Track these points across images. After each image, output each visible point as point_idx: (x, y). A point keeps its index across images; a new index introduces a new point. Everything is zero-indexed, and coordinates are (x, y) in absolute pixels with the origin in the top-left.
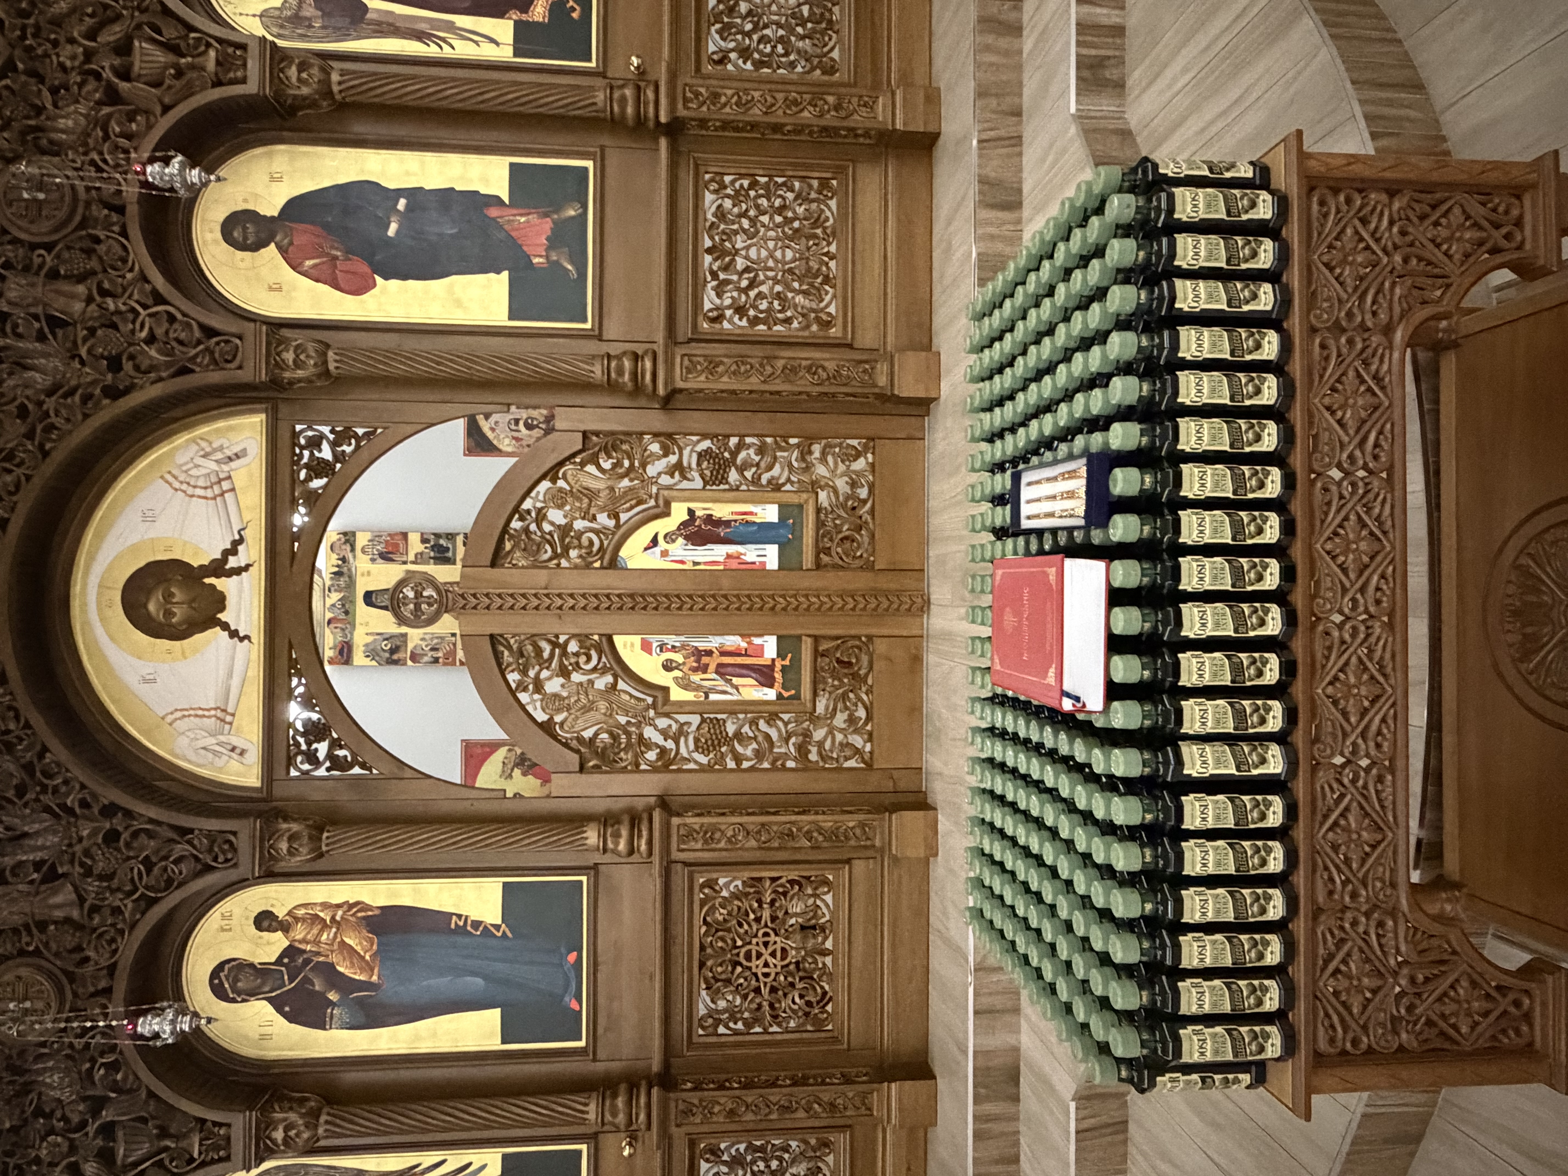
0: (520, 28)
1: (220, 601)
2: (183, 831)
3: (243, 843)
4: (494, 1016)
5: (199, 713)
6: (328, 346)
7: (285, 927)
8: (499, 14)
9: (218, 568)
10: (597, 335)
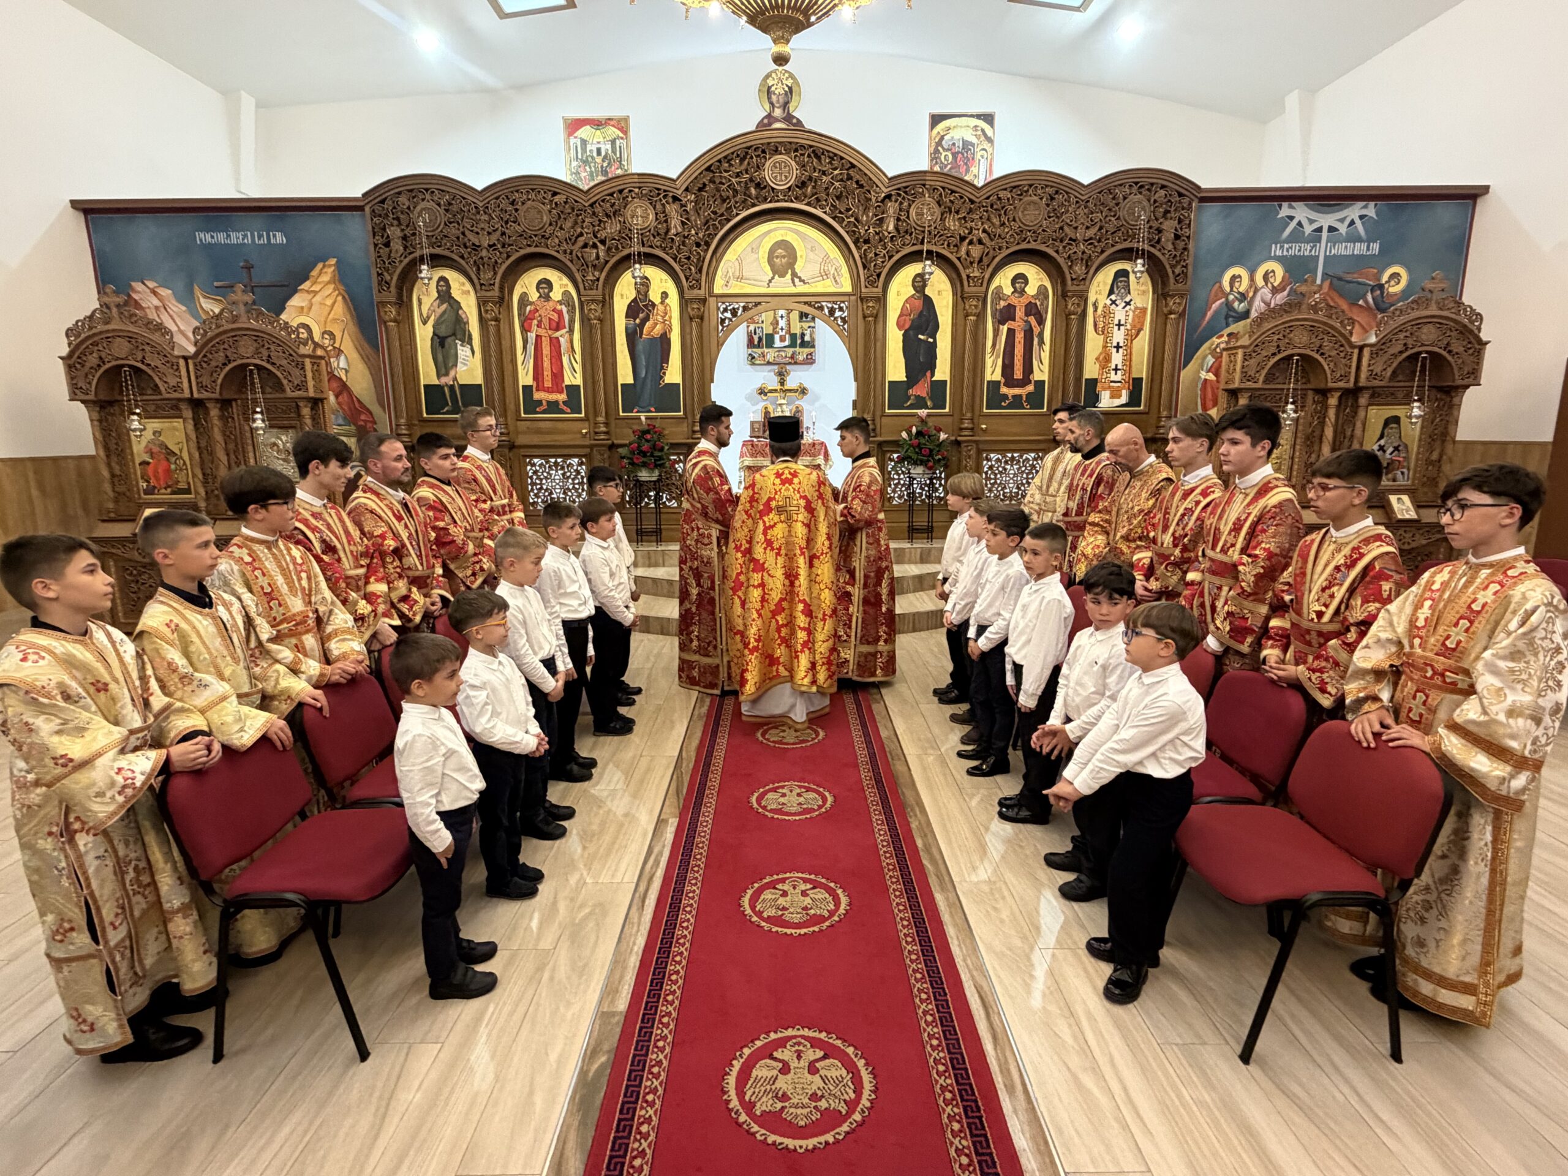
0: (997, 384)
1: (782, 276)
2: (700, 271)
3: (696, 292)
4: (632, 381)
5: (741, 270)
6: (876, 317)
7: (662, 303)
8: (1003, 375)
9: (794, 275)
10: (883, 415)
